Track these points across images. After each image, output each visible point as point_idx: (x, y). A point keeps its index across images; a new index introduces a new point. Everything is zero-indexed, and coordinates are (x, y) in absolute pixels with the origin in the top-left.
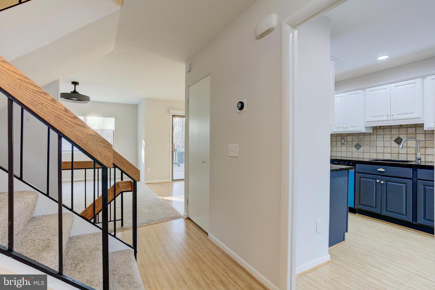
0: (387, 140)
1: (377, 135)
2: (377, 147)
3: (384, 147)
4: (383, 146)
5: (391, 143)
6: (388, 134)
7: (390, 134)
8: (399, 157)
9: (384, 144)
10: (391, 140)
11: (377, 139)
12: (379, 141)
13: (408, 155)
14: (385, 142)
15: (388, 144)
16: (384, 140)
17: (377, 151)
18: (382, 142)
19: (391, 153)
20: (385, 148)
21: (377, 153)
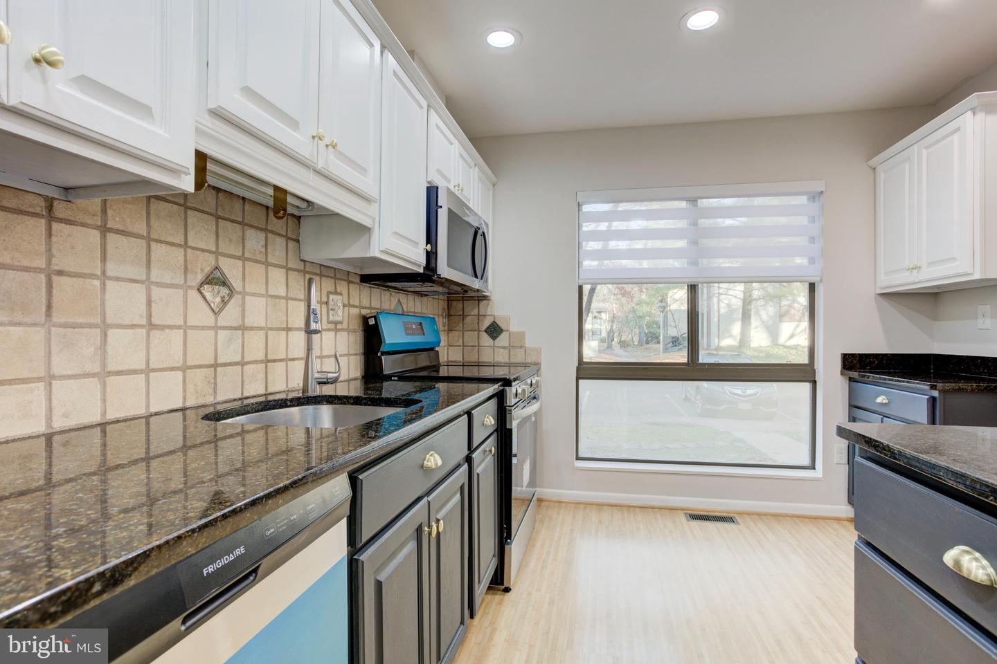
0: (167, 280)
1: (104, 230)
2: (105, 327)
3: (151, 326)
4: (144, 322)
5: (185, 302)
6: (170, 239)
7: (179, 239)
8: (215, 384)
9: (149, 303)
10: (186, 281)
11: (104, 259)
12: (117, 279)
13: (246, 367)
14: (156, 292)
15: (169, 306)
16: (148, 274)
17: (104, 365)
18: (139, 292)
19: (184, 368)
20: (156, 334)
21: (104, 374)
